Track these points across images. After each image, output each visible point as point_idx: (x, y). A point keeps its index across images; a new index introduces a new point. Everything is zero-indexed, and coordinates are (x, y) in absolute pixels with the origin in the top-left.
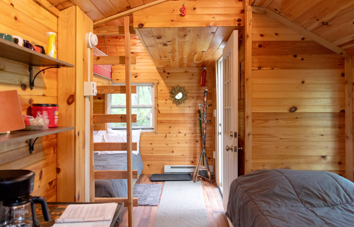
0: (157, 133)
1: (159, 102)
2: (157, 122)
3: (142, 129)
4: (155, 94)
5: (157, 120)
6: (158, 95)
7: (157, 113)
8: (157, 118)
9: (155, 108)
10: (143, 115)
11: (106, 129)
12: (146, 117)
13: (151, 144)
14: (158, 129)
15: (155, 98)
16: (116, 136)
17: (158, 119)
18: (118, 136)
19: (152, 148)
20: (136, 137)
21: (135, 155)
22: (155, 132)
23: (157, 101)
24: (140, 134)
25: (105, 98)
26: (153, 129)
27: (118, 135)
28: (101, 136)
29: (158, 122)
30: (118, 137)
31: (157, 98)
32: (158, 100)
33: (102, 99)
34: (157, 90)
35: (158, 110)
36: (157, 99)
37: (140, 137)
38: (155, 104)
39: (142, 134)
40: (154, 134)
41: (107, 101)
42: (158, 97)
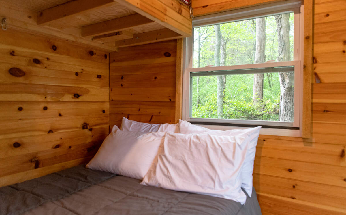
0: (311, 143)
1: (319, 49)
2: (312, 110)
3: (264, 127)
4: (306, 26)
5: (312, 103)
6: (315, 31)
7: (312, 84)
8: (312, 98)
9: (305, 67)
10: (269, 106)
11: (178, 122)
12: (272, 110)
13: (290, 171)
14: (315, 130)
15: (307, 38)
16: (192, 138)
17: (315, 101)
18: (195, 140)
19: (294, 183)
20: (243, 148)
21: (240, 203)
22: (304, 139)
23: (313, 50)
24: (256, 140)
25: (178, 51)
26: (298, 128)
27: (197, 138)
28: (160, 136)
29: (314, 108)
30: (196, 145)
31: (311, 38)
32: (315, 45)
33: (172, 55)
34: (313, 15)
35: (316, 74)
36: (313, 43)
37: (257, 147)
38: (305, 57)
39: (262, 140)
40: (301, 145)
41: (180, 58)
42: (315, 36)
